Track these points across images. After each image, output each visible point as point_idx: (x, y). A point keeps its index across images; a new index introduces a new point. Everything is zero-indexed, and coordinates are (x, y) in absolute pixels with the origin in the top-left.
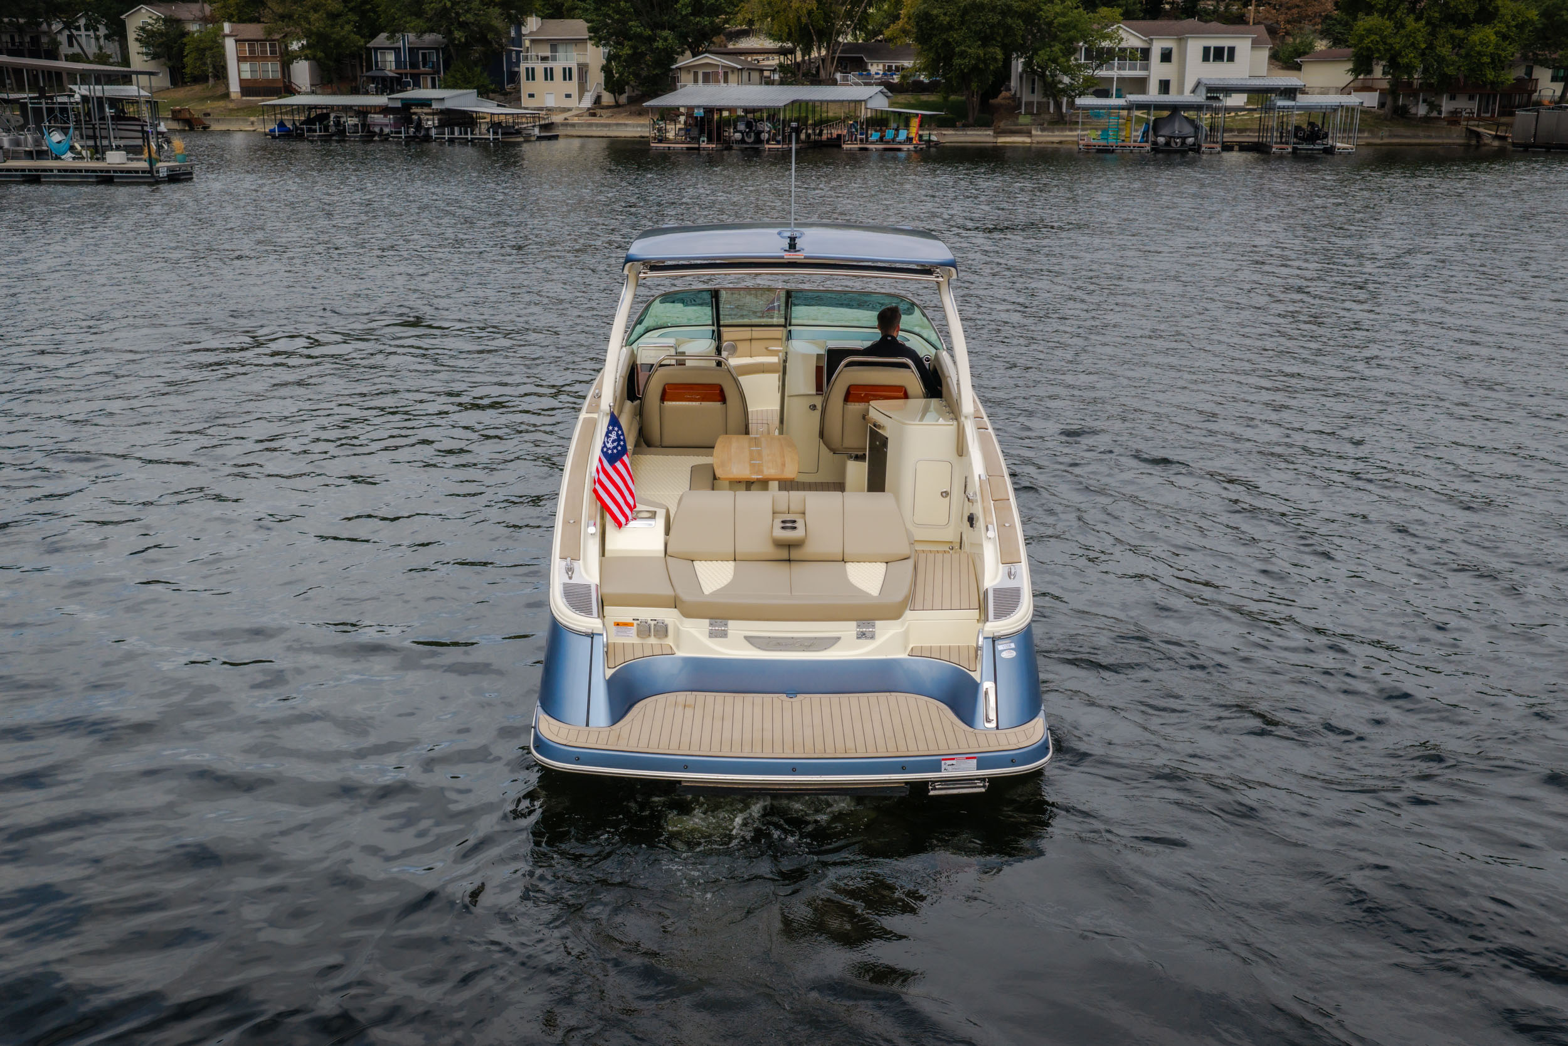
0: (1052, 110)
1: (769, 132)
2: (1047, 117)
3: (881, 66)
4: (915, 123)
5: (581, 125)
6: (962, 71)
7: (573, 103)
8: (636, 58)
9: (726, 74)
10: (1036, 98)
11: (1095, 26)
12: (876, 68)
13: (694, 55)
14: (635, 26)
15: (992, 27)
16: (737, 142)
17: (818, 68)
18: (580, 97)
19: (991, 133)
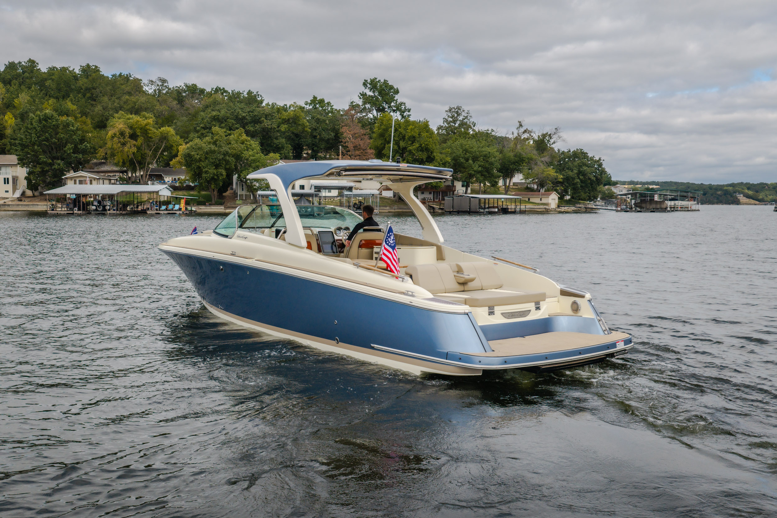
0: (252, 198)
1: (110, 206)
2: (250, 201)
3: (171, 178)
4: (183, 202)
5: (13, 205)
6: (206, 179)
7: (10, 195)
8: (43, 173)
9: (91, 181)
10: (244, 193)
11: (268, 161)
12: (168, 179)
13: (75, 172)
14: (43, 158)
15: (220, 160)
16: (94, 210)
17: (140, 180)
18: (14, 192)
19: (223, 208)
